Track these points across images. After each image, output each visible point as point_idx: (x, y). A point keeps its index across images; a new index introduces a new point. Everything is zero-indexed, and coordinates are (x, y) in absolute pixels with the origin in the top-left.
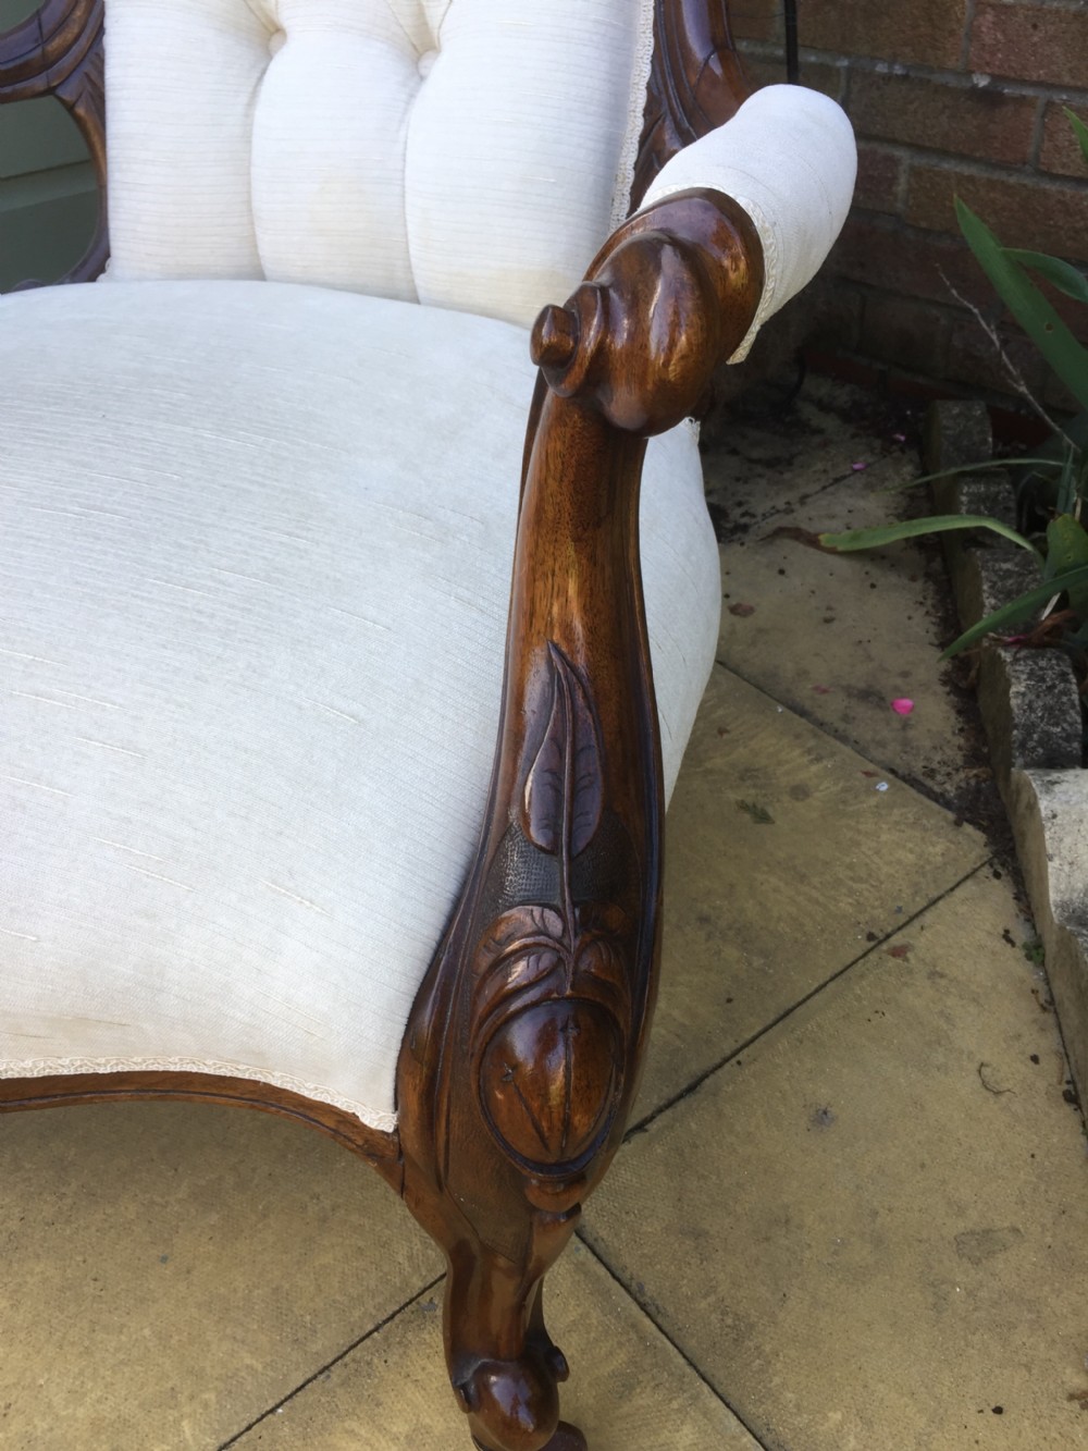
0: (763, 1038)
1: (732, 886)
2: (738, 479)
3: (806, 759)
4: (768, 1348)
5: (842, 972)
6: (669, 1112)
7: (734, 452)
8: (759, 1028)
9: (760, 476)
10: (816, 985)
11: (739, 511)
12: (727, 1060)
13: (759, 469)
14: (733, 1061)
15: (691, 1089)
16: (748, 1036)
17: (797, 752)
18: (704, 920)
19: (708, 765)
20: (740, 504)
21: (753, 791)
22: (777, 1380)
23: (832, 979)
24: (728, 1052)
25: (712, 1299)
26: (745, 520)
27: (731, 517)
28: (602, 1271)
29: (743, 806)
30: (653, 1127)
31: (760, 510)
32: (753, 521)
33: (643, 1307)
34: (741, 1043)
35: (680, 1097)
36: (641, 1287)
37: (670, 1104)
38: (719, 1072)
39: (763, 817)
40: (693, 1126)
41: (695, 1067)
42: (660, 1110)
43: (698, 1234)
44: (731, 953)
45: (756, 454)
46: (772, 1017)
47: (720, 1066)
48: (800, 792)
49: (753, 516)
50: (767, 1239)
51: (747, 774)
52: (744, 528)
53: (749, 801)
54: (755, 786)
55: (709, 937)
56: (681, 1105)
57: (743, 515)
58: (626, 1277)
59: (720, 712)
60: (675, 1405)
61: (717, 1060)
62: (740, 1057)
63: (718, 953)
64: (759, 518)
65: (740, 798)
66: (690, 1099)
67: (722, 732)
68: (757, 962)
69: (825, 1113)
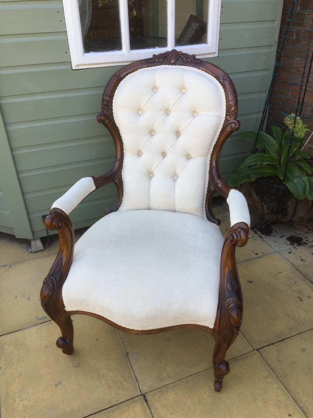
0: (295, 336)
1: (294, 310)
2: (306, 233)
3: (311, 291)
4: (289, 379)
5: (311, 329)
6: (278, 343)
7: (306, 226)
8: (295, 334)
9: (311, 233)
10: (306, 330)
11: (306, 240)
12: (289, 338)
13: (311, 231)
14: (290, 338)
15: (282, 340)
16: (293, 335)
17: (310, 290)
18: (288, 315)
19: (292, 288)
20: (306, 238)
21: (300, 295)
22: (290, 383)
23: (309, 330)
24: (289, 337)
25: (282, 370)
26: (306, 242)
27: (304, 241)
28: (265, 362)
29: (298, 297)
30: (275, 345)
31: (310, 241)
32: (308, 242)
33: (271, 368)
34: (292, 336)
35: (280, 341)
36: (270, 366)
37: (278, 342)
38: (287, 339)
39: (301, 300)
40: (282, 346)
41: (284, 338)
42: (276, 342)
43: (280, 361)
44: (292, 321)
45: (311, 228)
46: (298, 333)
47: (287, 338)
48: (309, 297)
49: (308, 241)
50: (292, 365)
51: (299, 292)
52: (306, 244)
53: (300, 297)
54: (301, 294)
55: (288, 318)
56: (280, 342)
57: (306, 241)
58: (268, 364)
59: (296, 279)
60: (274, 382)
61: (287, 337)
62: (291, 338)
63: (290, 321)
64: (309, 242)
65: (298, 296)
66: (282, 342)
67: (296, 283)
68: (296, 324)
69: (304, 350)
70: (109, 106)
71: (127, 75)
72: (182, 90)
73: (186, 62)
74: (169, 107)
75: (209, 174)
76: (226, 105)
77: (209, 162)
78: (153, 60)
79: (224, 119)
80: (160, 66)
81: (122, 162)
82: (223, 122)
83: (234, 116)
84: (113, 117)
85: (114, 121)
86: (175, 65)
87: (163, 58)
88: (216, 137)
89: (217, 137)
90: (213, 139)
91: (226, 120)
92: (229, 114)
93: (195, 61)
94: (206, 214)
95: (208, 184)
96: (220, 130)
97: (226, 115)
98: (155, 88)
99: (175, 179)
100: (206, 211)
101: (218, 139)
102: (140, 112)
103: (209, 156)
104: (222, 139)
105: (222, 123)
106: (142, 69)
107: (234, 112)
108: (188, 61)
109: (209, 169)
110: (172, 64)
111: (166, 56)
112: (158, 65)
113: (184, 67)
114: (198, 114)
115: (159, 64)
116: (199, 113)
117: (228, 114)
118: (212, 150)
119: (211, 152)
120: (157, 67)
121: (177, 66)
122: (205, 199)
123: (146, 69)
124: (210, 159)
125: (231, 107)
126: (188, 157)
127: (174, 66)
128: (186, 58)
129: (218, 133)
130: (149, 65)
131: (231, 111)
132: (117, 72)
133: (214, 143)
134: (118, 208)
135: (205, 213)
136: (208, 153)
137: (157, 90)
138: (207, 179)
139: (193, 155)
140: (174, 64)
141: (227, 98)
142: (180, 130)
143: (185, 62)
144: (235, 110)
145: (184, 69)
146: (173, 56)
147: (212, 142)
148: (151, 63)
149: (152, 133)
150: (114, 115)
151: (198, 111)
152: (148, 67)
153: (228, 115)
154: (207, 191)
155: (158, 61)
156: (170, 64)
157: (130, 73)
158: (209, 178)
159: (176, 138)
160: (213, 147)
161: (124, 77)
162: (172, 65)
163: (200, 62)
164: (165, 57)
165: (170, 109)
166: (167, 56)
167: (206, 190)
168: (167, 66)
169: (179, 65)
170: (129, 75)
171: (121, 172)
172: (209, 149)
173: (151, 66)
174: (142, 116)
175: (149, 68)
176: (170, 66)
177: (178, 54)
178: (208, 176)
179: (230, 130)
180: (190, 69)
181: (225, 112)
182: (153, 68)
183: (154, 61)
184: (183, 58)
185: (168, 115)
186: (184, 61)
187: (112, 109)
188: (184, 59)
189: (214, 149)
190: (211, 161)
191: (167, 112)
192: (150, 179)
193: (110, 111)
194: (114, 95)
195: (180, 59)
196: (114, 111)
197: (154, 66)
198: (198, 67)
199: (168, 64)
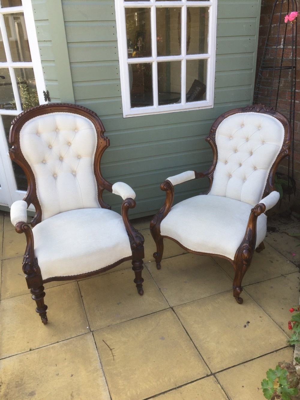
70: (214, 132)
71: (229, 116)
72: (259, 128)
74: (248, 137)
75: (267, 182)
77: (268, 174)
80: (250, 113)
81: (215, 166)
83: (287, 147)
84: (215, 139)
85: (215, 141)
87: (252, 108)
88: (275, 159)
90: (272, 159)
91: (282, 148)
92: (285, 145)
93: (271, 111)
95: (265, 188)
96: (278, 154)
97: (283, 146)
99: (245, 181)
102: (231, 138)
103: (269, 170)
104: (278, 161)
105: (280, 150)
106: (239, 114)
109: (267, 178)
110: (257, 112)
111: (255, 107)
112: (249, 112)
113: (264, 114)
116: (266, 143)
118: (271, 166)
119: (270, 168)
121: (260, 114)
123: (241, 113)
124: (269, 172)
126: (255, 169)
127: (258, 113)
129: (276, 156)
130: (243, 111)
131: (286, 143)
132: (223, 114)
133: (273, 162)
136: (268, 168)
137: (244, 126)
138: (265, 185)
139: (258, 168)
140: (259, 112)
141: (285, 135)
142: (253, 151)
143: (265, 112)
144: (288, 143)
145: (263, 116)
146: (259, 107)
148: (245, 110)
149: (236, 151)
150: (216, 138)
151: (265, 141)
154: (264, 192)
155: (249, 109)
157: (231, 115)
158: (267, 184)
159: (250, 156)
160: (272, 164)
161: (227, 117)
163: (274, 112)
168: (254, 113)
169: (261, 113)
170: (230, 116)
172: (269, 165)
173: (244, 112)
174: (231, 140)
175: (243, 113)
176: (256, 113)
177: (262, 107)
179: (283, 155)
181: (282, 144)
182: (245, 113)
183: (247, 109)
185: (247, 141)
187: (215, 135)
188: (265, 110)
189: (273, 166)
190: (270, 173)
191: (247, 140)
192: (229, 179)
193: (214, 136)
194: (218, 127)
195: (263, 109)
196: (216, 136)
197: (246, 112)
198: (272, 115)
199: (255, 112)
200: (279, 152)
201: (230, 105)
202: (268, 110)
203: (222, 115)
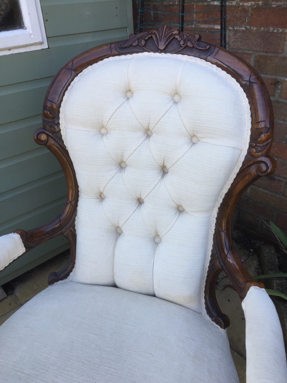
70: (53, 118)
71: (85, 66)
73: (185, 47)
74: (150, 125)
75: (214, 240)
76: (252, 129)
77: (215, 220)
78: (130, 43)
79: (245, 153)
80: (140, 54)
81: (76, 205)
82: (244, 158)
83: (265, 151)
84: (61, 136)
85: (63, 142)
86: (165, 53)
87: (146, 41)
88: (228, 182)
89: (231, 181)
90: (225, 183)
91: (250, 154)
92: (256, 145)
93: (199, 46)
94: (206, 303)
95: (211, 256)
96: (237, 170)
97: (250, 146)
98: (130, 90)
99: (157, 241)
100: (205, 298)
101: (234, 186)
102: (103, 131)
103: (216, 211)
104: (239, 187)
105: (242, 159)
106: (111, 59)
107: (265, 144)
108: (187, 46)
109: (214, 231)
110: (161, 51)
111: (151, 36)
112: (137, 52)
113: (180, 56)
114: (199, 141)
115: (138, 50)
116: (201, 139)
117: (254, 144)
118: (221, 201)
119: (218, 205)
120: (135, 55)
121: (169, 55)
122: (205, 279)
123: (117, 58)
125: (261, 133)
126: (179, 210)
127: (163, 55)
128: (185, 41)
130: (121, 52)
131: (259, 139)
132: (69, 63)
133: (225, 191)
134: (68, 275)
135: (203, 301)
136: (214, 207)
137: (133, 93)
138: (211, 248)
140: (165, 51)
141: (254, 115)
142: (168, 165)
143: (181, 49)
144: (267, 139)
145: (179, 60)
146: (163, 37)
147: (222, 189)
148: (125, 48)
149: (121, 165)
150: (62, 132)
151: (199, 135)
152: (119, 55)
153: (254, 147)
154: (209, 267)
155: (138, 44)
156: (157, 50)
158: (214, 246)
159: (160, 177)
160: (223, 197)
161: (80, 70)
162: (160, 53)
163: (209, 48)
164: (149, 38)
165: (151, 128)
166: (153, 36)
167: (208, 264)
168: (152, 54)
169: (171, 52)
170: (90, 67)
171: (74, 220)
172: (216, 200)
173: (125, 54)
174: (104, 137)
175: (123, 57)
176: (157, 54)
177: (172, 34)
178: (211, 242)
179: (256, 174)
180: (191, 60)
181: (248, 141)
182: (129, 56)
183: (131, 45)
184: (179, 41)
185: (149, 137)
186: (181, 47)
187: (59, 124)
188: (182, 43)
190: (219, 219)
191: (148, 133)
192: (116, 239)
193: (56, 127)
194: (62, 100)
195: (174, 42)
196: (62, 127)
197: (131, 53)
198: (204, 57)
199: (155, 52)
200: (240, 165)
201: (87, 40)
202: (189, 44)
203: (66, 65)
